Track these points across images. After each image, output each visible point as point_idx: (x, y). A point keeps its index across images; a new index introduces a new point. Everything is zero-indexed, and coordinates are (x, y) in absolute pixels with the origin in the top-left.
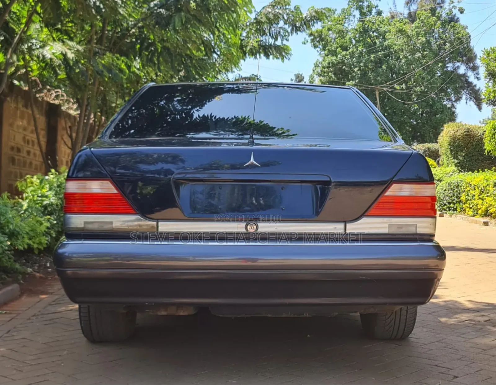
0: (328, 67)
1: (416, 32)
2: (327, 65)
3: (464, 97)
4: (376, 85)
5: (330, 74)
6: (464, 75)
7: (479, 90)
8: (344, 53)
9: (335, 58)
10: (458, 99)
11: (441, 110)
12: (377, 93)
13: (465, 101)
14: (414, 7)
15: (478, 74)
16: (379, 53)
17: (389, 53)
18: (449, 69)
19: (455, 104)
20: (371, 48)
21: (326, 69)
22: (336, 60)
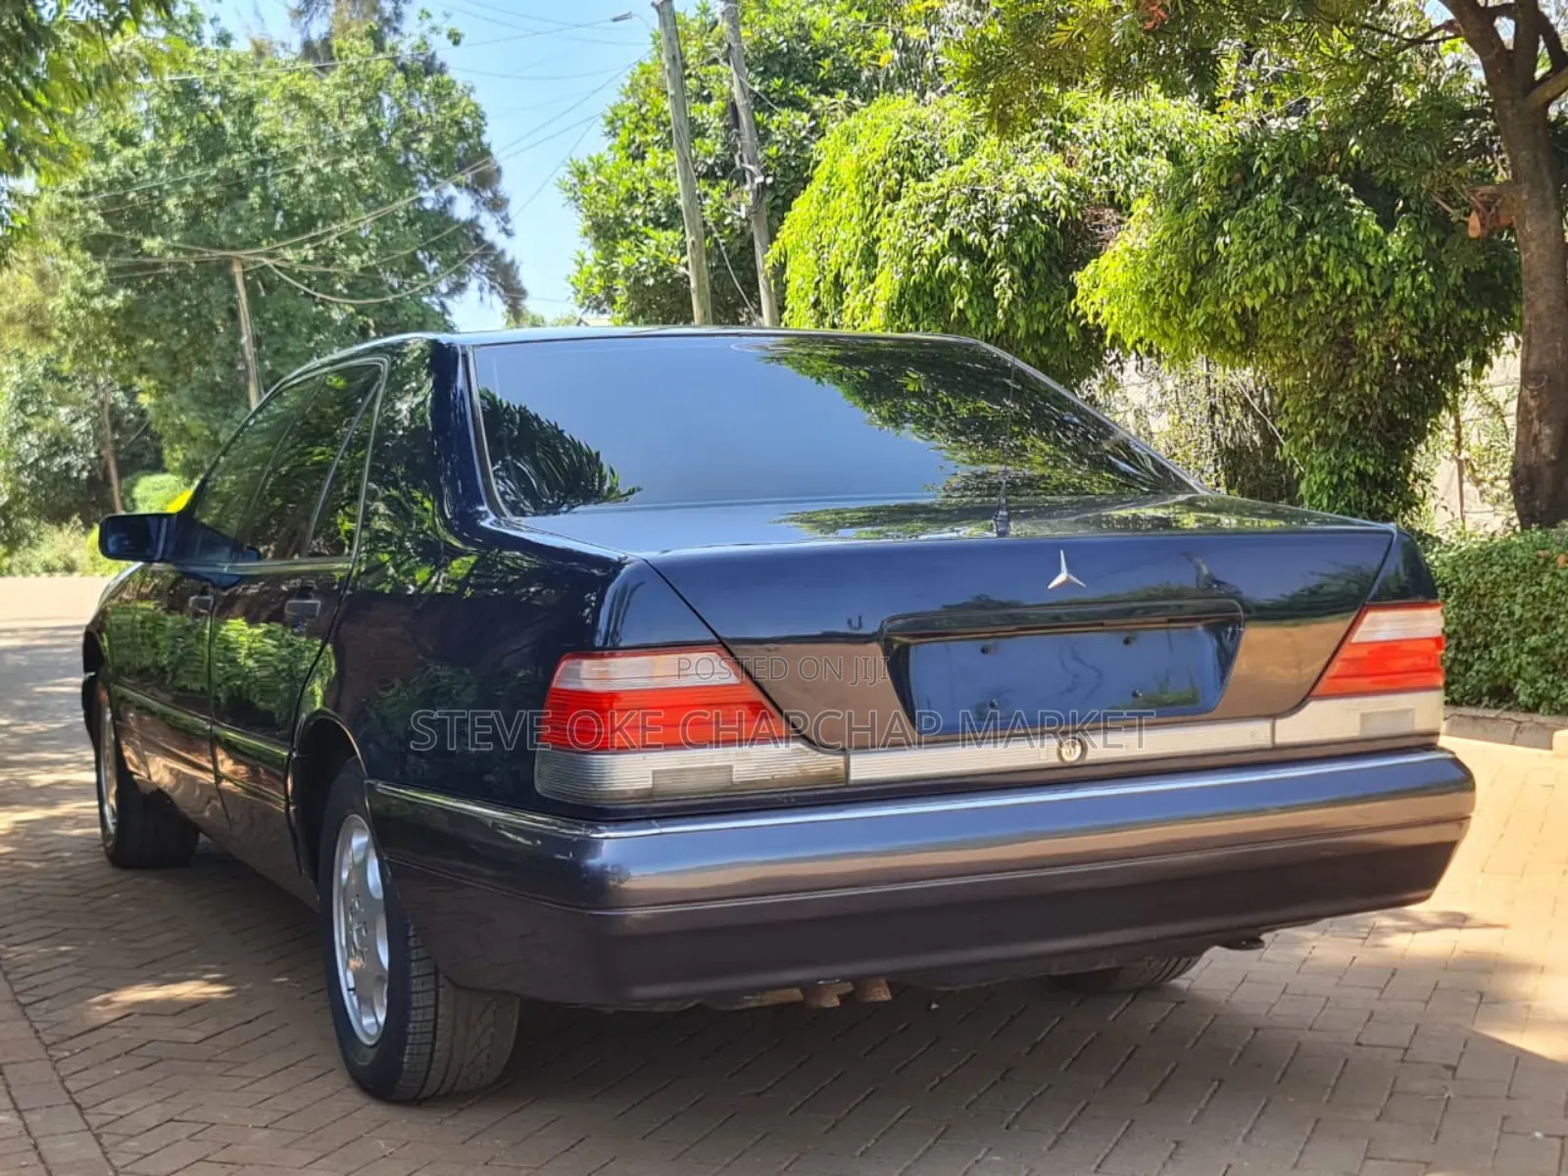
0: (83, 195)
1: (339, 99)
2: (80, 188)
3: (473, 284)
4: (233, 248)
5: (91, 215)
6: (472, 224)
7: (512, 263)
8: (129, 152)
9: (102, 166)
10: (458, 288)
11: (420, 319)
12: (237, 269)
13: (478, 295)
14: (318, 29)
15: (506, 219)
16: (236, 157)
17: (264, 157)
18: (428, 205)
19: (448, 302)
20: (212, 143)
21: (78, 202)
22: (104, 173)
